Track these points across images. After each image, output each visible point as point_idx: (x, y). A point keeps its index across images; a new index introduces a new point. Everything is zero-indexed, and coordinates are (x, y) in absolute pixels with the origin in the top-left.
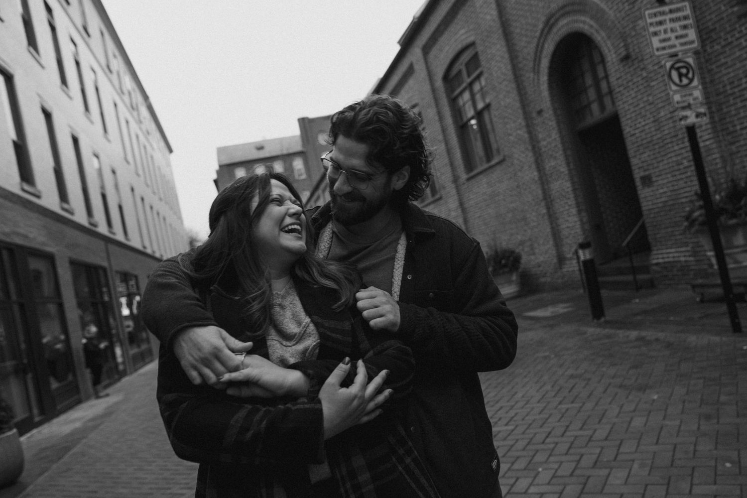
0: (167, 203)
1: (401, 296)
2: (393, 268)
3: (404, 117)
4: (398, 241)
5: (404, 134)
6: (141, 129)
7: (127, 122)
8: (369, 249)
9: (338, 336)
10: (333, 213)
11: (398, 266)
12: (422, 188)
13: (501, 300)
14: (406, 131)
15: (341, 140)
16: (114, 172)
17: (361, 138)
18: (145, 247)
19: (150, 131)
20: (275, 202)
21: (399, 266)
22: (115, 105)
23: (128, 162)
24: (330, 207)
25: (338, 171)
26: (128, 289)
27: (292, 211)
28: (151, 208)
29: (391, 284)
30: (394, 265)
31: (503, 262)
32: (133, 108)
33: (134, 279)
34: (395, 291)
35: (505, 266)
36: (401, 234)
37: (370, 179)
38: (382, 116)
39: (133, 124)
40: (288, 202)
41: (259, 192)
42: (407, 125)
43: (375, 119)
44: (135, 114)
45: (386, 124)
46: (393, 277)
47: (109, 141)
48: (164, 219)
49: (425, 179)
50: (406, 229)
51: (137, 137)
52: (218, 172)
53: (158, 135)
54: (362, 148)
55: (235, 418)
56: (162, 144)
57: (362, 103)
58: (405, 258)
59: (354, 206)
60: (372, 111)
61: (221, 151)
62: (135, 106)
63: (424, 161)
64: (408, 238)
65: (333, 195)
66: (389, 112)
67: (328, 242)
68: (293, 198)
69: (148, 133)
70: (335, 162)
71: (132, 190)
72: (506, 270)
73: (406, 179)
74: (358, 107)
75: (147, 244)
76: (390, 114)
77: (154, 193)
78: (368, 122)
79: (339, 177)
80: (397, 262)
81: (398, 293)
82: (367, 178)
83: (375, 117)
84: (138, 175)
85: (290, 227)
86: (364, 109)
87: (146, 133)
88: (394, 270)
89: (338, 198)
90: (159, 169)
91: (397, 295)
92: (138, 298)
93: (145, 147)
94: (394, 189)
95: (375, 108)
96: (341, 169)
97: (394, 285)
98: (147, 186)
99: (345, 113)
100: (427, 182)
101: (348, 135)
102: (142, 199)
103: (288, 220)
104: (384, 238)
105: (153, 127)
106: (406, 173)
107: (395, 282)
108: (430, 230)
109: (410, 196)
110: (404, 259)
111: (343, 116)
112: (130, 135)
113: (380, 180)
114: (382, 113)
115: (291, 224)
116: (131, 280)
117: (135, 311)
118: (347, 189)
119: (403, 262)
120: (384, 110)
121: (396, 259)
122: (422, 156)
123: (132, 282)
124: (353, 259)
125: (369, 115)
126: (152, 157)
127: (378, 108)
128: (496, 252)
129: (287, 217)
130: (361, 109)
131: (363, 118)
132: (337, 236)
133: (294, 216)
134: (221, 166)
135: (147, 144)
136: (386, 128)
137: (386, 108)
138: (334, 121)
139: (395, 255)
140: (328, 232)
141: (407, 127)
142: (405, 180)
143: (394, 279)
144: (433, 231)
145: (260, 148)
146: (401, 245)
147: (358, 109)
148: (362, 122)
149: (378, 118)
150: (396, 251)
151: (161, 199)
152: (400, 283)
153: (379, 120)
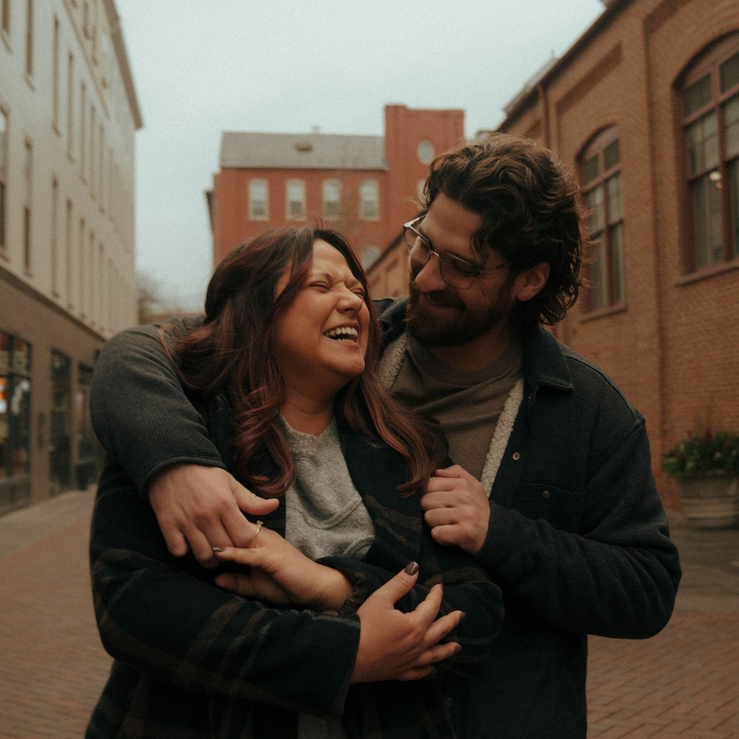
0: (111, 219)
1: (495, 486)
2: (492, 437)
3: (552, 181)
4: (509, 391)
5: (548, 209)
6: (92, 74)
7: (71, 58)
8: (458, 394)
9: (402, 539)
10: (407, 320)
11: (501, 434)
12: (564, 303)
13: (661, 524)
14: (549, 205)
15: (441, 200)
16: (28, 146)
17: (473, 203)
18: (55, 295)
19: (108, 81)
20: (316, 287)
21: (503, 434)
22: (57, 23)
23: (57, 132)
24: (405, 310)
25: (428, 251)
26: (10, 364)
27: (345, 303)
28: (82, 223)
29: (483, 462)
30: (495, 431)
31: (718, 455)
32: (87, 34)
33: (25, 348)
34: (488, 474)
35: (720, 464)
36: (516, 381)
37: (477, 274)
38: (514, 173)
39: (80, 63)
40: (342, 286)
41: (293, 267)
42: (553, 195)
43: (501, 177)
44: (88, 44)
45: (519, 188)
46: (488, 450)
47: (32, 87)
48: (101, 248)
49: (571, 291)
50: (526, 373)
51: (83, 87)
52: (217, 179)
53: (121, 91)
54: (472, 220)
55: (221, 610)
56: (126, 108)
57: (485, 147)
58: (515, 423)
59: (444, 314)
60: (498, 162)
61: (230, 139)
62: (90, 32)
63: (575, 260)
64: (526, 392)
65: (415, 291)
66: (527, 169)
67: (396, 367)
68: (352, 277)
69: (104, 85)
70: (426, 237)
71: (55, 184)
72: (720, 472)
73: (540, 286)
74: (478, 152)
75: (61, 289)
76: (529, 172)
77: (93, 197)
78: (490, 180)
79: (427, 262)
80: (500, 427)
81: (493, 480)
82: (473, 271)
83: (501, 173)
84: (70, 158)
85: (339, 331)
86: (487, 157)
87: (99, 81)
88: (493, 440)
89: (421, 297)
90: (111, 152)
91: (490, 483)
92: (25, 385)
93: (93, 110)
94: (516, 297)
95: (506, 158)
96: (433, 249)
97: (489, 464)
98: (84, 181)
99: (456, 158)
100: (573, 296)
101: (453, 195)
102: (69, 204)
103: (336, 319)
104: (488, 382)
105: (114, 75)
106: (542, 275)
107: (490, 460)
108: (566, 384)
109: (542, 315)
110: (513, 424)
111: (452, 163)
112: (70, 83)
113: (493, 280)
114: (516, 168)
115: (341, 326)
116: (20, 349)
117: (16, 408)
118: (436, 283)
119: (510, 430)
120: (520, 164)
121: (499, 422)
122: (573, 251)
123: (20, 355)
124: (431, 405)
125: (493, 168)
126: (102, 129)
127: (512, 158)
128: (708, 435)
129: (335, 311)
130: (481, 158)
131: (483, 171)
132: (410, 359)
133: (349, 312)
134: (224, 169)
135: (98, 106)
136: (517, 194)
137: (524, 161)
138: (436, 168)
139: (499, 415)
140: (399, 349)
141: (553, 198)
142: (537, 287)
143: (490, 455)
144: (571, 386)
145: (304, 148)
146: (513, 399)
147: (477, 155)
148: (479, 178)
149: (506, 175)
150: (502, 408)
151: (102, 211)
152: (498, 464)
153: (507, 180)
